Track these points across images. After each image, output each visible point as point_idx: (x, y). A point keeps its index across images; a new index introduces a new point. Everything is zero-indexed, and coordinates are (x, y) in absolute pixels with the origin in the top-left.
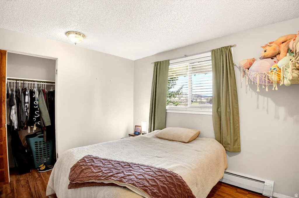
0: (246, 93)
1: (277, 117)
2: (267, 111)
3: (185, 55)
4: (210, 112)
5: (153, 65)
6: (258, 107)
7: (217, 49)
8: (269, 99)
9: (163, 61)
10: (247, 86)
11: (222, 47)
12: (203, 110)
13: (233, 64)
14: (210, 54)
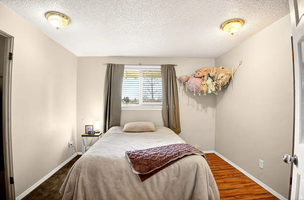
0: (183, 96)
1: (198, 110)
2: (193, 106)
3: (140, 64)
4: (161, 108)
5: (106, 66)
6: (189, 104)
7: (166, 65)
8: (194, 100)
9: (118, 65)
10: (182, 92)
11: (168, 64)
12: (154, 107)
13: (176, 77)
14: (160, 67)
